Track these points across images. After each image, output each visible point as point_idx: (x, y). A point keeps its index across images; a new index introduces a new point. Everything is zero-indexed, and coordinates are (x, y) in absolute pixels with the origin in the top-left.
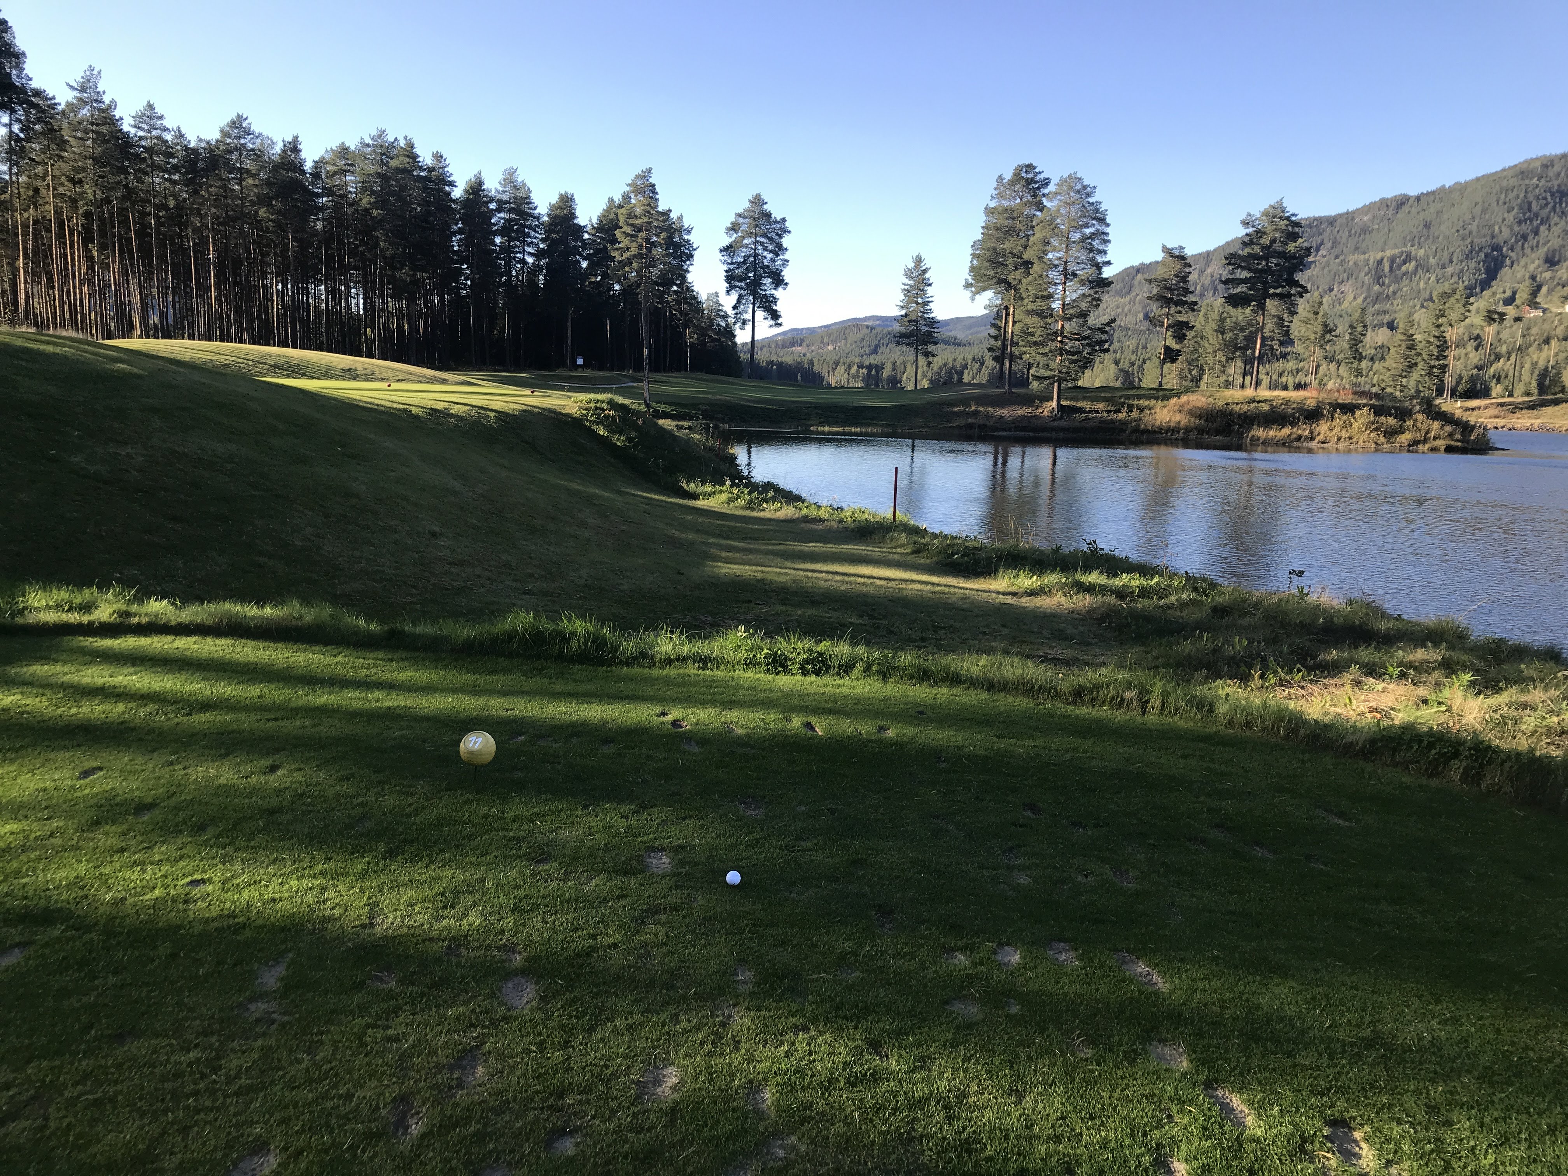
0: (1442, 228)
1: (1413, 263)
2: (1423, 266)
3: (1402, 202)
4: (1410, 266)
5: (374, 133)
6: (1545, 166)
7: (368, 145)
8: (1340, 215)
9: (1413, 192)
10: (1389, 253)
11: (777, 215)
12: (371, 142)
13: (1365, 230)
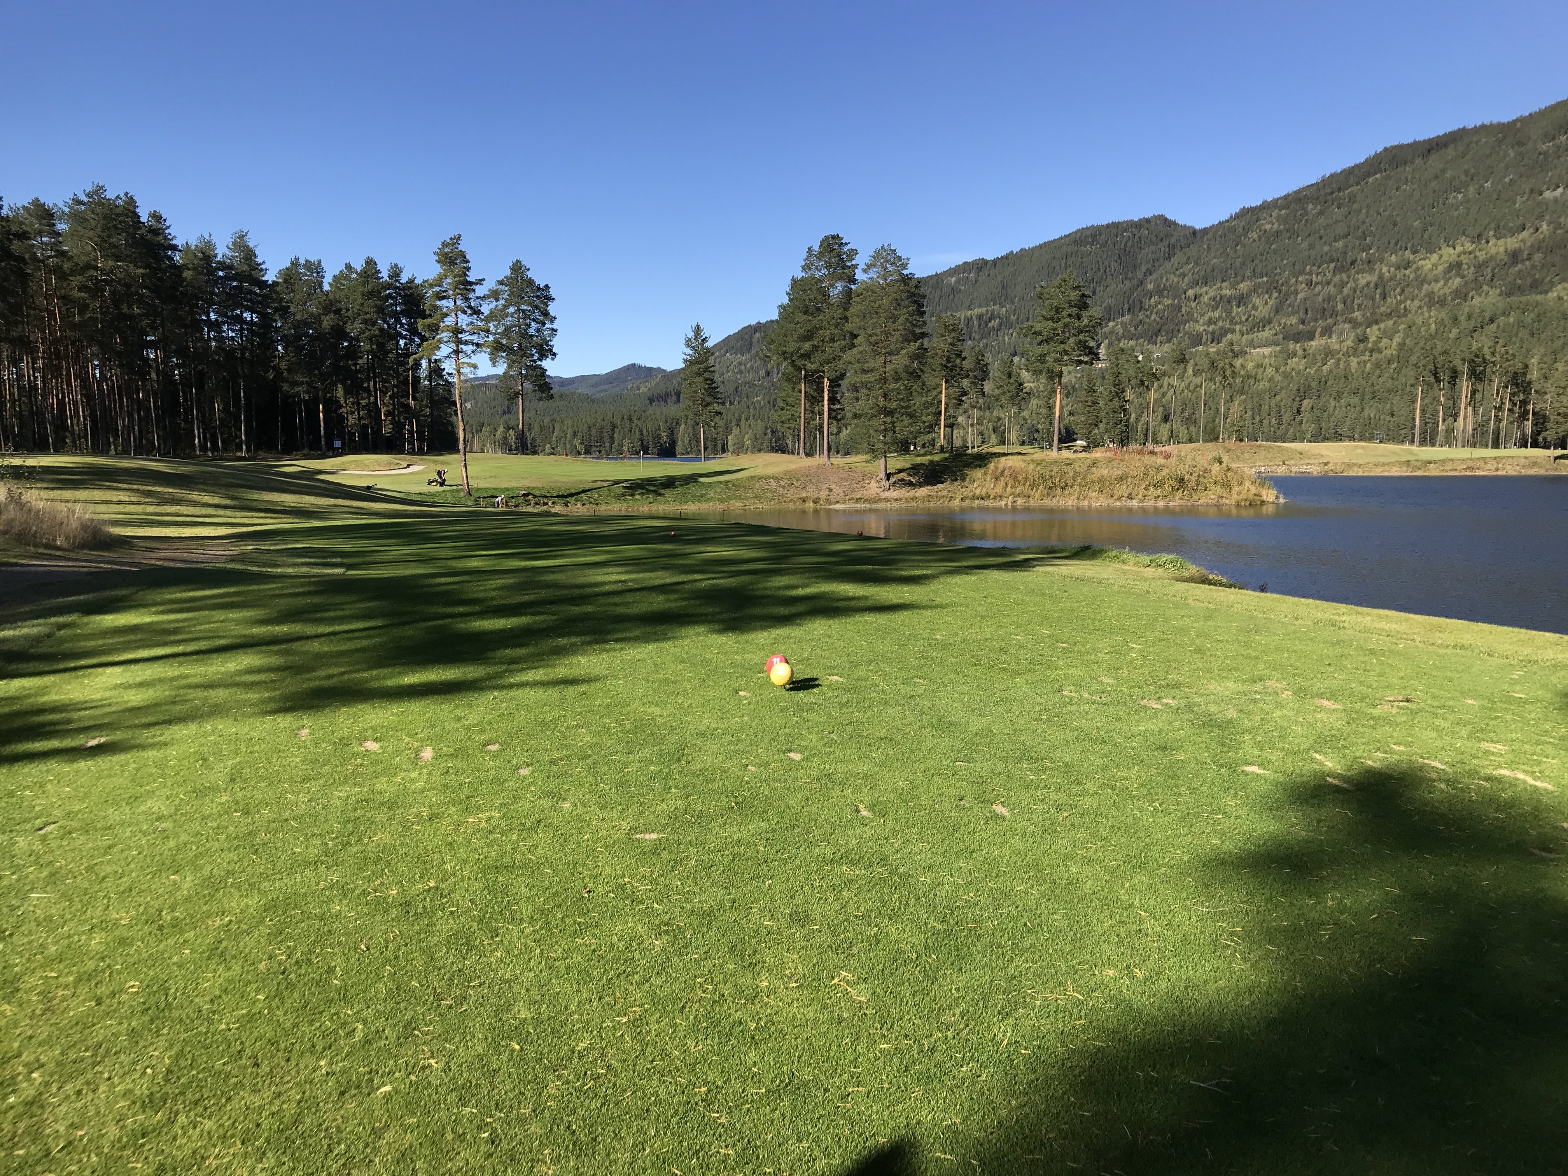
0: (1018, 288)
1: (997, 321)
2: (1006, 324)
3: (981, 265)
4: (995, 323)
5: (89, 188)
6: (1094, 236)
7: (81, 203)
8: (930, 277)
9: (990, 257)
10: (977, 311)
11: (541, 282)
12: (86, 199)
13: (954, 290)
